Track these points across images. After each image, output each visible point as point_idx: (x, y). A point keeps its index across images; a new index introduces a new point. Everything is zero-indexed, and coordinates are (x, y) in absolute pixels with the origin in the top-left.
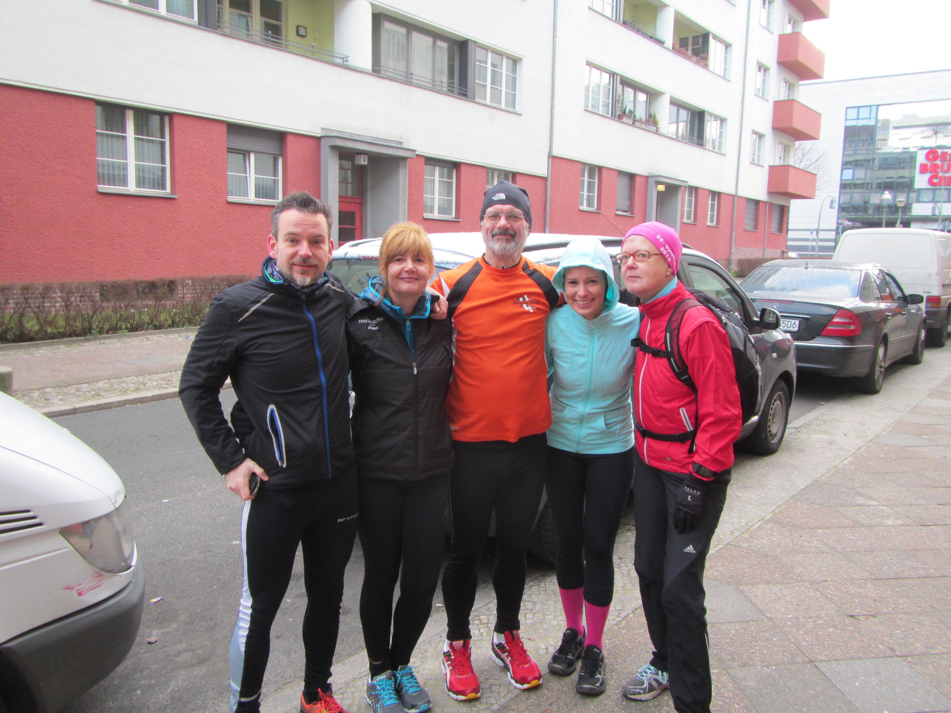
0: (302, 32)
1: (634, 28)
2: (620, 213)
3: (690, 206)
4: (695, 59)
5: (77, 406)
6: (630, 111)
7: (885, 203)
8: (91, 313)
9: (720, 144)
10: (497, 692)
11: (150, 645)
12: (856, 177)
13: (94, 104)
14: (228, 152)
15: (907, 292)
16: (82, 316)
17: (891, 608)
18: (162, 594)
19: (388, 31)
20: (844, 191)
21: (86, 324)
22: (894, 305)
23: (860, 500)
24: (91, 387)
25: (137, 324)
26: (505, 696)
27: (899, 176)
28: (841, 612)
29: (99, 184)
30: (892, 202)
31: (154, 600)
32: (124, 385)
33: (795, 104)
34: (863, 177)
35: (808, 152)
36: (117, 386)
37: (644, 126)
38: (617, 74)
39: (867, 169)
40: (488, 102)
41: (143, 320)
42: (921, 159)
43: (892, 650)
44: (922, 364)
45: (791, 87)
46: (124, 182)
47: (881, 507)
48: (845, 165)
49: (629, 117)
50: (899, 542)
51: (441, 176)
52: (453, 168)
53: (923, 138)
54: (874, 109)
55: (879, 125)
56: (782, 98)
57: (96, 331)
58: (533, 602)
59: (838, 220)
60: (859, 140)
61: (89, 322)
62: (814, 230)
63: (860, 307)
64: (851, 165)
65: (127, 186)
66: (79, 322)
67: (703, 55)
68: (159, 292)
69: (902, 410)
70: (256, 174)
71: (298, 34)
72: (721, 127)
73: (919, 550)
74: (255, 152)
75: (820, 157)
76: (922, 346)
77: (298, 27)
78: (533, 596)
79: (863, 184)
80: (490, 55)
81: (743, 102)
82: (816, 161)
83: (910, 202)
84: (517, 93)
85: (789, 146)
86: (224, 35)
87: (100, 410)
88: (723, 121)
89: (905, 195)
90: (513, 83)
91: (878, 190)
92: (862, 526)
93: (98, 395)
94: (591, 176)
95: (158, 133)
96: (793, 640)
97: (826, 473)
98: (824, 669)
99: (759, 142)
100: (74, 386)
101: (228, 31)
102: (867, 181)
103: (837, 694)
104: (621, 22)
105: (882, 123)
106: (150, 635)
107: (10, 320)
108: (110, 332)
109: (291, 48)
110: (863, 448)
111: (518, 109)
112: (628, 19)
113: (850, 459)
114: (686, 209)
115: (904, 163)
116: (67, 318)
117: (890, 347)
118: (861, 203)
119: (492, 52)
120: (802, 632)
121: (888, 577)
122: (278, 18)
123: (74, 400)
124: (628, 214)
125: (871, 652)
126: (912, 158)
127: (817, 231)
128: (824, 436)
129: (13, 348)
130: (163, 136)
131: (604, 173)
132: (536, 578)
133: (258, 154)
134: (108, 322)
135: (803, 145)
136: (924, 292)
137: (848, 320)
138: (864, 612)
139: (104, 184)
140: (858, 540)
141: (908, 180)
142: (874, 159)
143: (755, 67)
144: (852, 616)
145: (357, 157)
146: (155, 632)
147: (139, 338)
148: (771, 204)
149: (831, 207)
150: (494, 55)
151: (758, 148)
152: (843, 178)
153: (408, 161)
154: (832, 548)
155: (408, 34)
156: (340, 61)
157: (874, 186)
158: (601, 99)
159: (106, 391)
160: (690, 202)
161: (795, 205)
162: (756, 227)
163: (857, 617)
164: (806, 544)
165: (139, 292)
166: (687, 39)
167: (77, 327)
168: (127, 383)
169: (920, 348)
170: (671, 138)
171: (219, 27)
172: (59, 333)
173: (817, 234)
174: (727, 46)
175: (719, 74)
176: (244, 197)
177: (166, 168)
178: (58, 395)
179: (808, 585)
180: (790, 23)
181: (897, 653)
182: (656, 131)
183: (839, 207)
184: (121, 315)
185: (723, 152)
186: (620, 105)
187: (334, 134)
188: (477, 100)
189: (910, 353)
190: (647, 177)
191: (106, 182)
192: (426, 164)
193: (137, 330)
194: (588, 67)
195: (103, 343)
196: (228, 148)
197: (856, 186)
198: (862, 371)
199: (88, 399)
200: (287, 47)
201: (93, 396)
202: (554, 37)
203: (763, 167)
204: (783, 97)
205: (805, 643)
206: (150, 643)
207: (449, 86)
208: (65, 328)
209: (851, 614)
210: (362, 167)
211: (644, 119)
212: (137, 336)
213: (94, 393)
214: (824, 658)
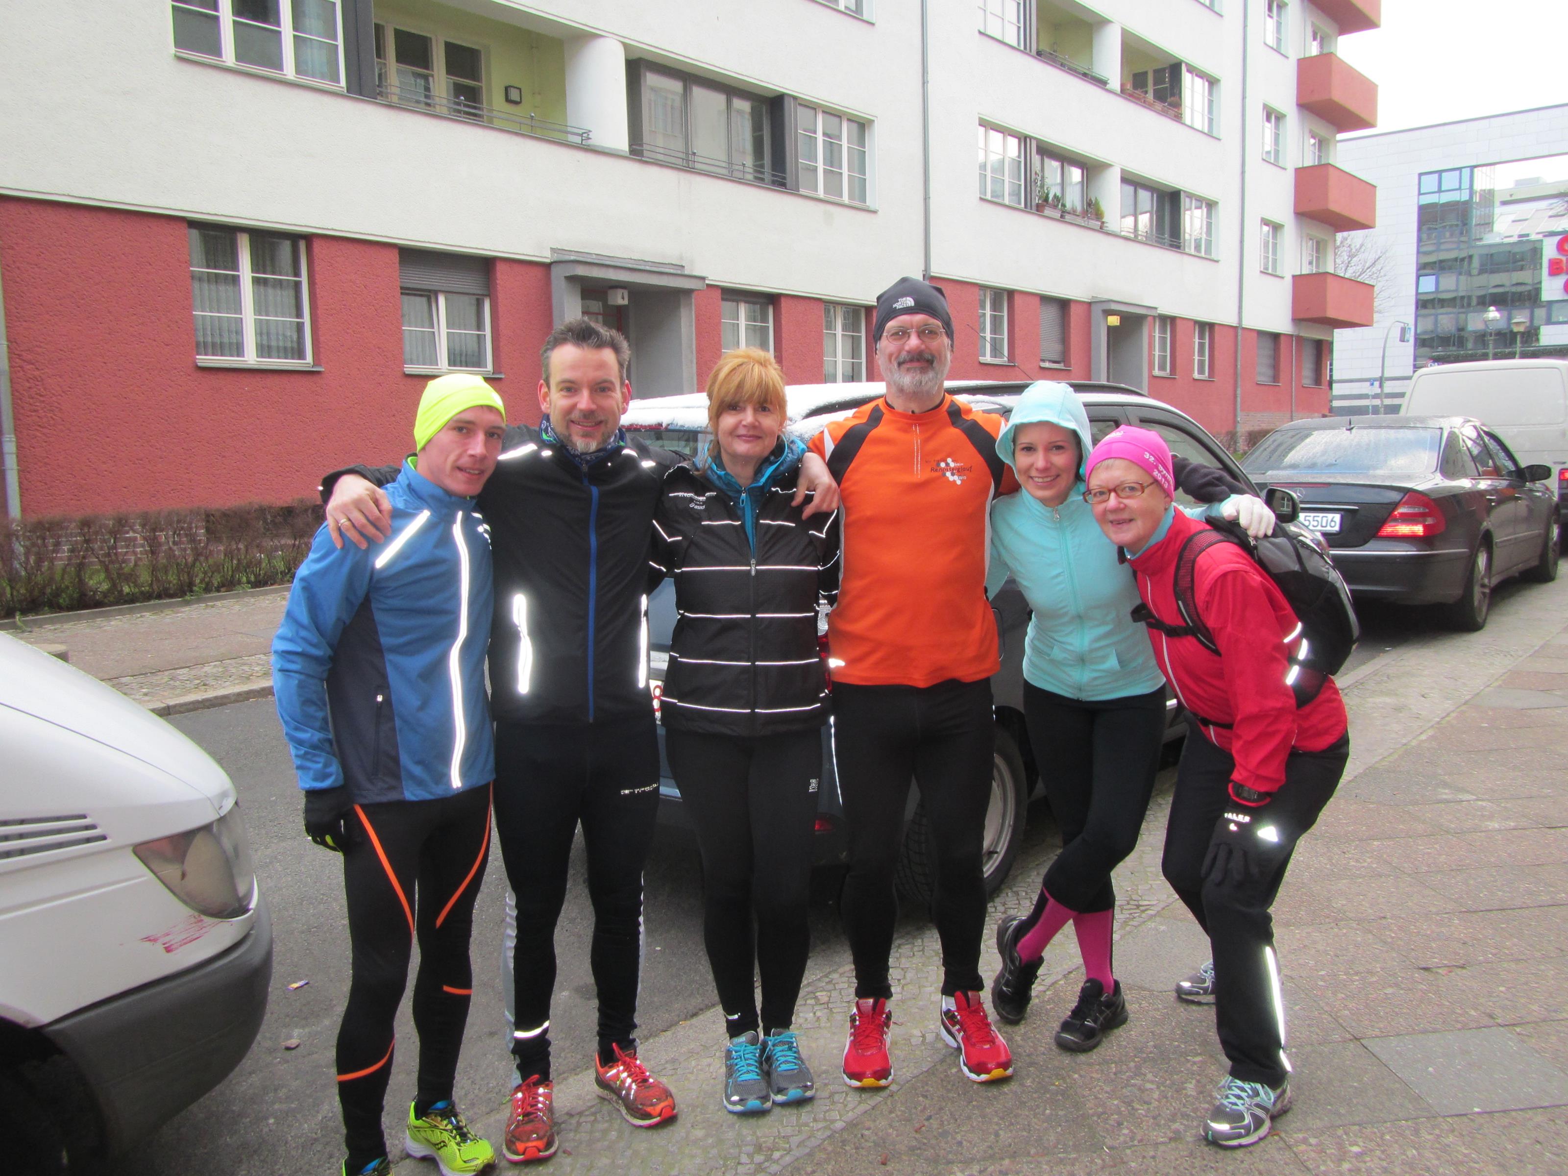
0: (514, 95)
1: (1054, 61)
2: (1047, 365)
3: (1163, 348)
4: (1159, 106)
5: (172, 703)
6: (1055, 196)
7: (1492, 327)
8: (190, 560)
9: (1209, 243)
10: (842, 1103)
11: (289, 1052)
12: (1441, 288)
13: (186, 225)
14: (402, 294)
15: (1523, 464)
16: (178, 564)
17: (1491, 954)
18: (307, 975)
19: (653, 89)
20: (1423, 312)
21: (185, 578)
22: (1502, 484)
23: (1445, 794)
24: (193, 672)
25: (265, 574)
26: (854, 1108)
27: (1514, 282)
28: (1408, 962)
29: (198, 354)
30: (1505, 326)
31: (295, 985)
32: (246, 668)
33: (1331, 170)
34: (1453, 287)
35: (1358, 251)
36: (234, 670)
37: (1079, 221)
38: (1031, 138)
39: (1460, 274)
40: (821, 193)
41: (274, 567)
42: (1550, 250)
43: (1491, 1016)
44: (1557, 581)
45: (1322, 144)
46: (239, 350)
47: (1480, 803)
48: (1423, 269)
49: (1055, 207)
50: (1509, 854)
51: (751, 318)
52: (768, 304)
53: (1551, 217)
54: (1466, 173)
55: (1476, 199)
56: (1308, 163)
57: (200, 588)
58: (902, 969)
59: (1415, 360)
60: (1444, 227)
61: (189, 573)
62: (1375, 380)
63: (1444, 488)
64: (1433, 269)
65: (243, 356)
66: (173, 574)
67: (1172, 98)
68: (299, 522)
69: (1520, 653)
70: (448, 328)
71: (508, 100)
72: (1209, 215)
73: (1543, 865)
74: (445, 292)
75: (1379, 258)
76: (1554, 551)
77: (507, 89)
78: (903, 960)
79: (1454, 299)
80: (820, 118)
81: (1243, 173)
82: (1374, 264)
83: (1536, 323)
84: (867, 177)
85: (1325, 242)
86: (390, 106)
87: (209, 708)
88: (1210, 205)
89: (1527, 312)
90: (860, 161)
91: (1479, 307)
92: (1447, 832)
93: (205, 685)
94: (996, 307)
95: (290, 270)
96: (1326, 1008)
97: (1391, 754)
98: (1376, 1050)
99: (1275, 237)
100: (167, 673)
101: (395, 99)
102: (1461, 294)
103: (1397, 1085)
104: (1034, 52)
105: (1481, 196)
106: (290, 1037)
107: (63, 575)
108: (222, 589)
109: (497, 123)
110: (1453, 715)
111: (870, 203)
112: (1043, 47)
113: (1430, 732)
114: (1157, 353)
115: (1522, 260)
116: (154, 569)
117: (1496, 551)
118: (1453, 330)
119: (824, 112)
120: (1343, 996)
121: (1488, 908)
122: (474, 74)
123: (165, 694)
124: (1060, 366)
125: (1458, 1021)
126: (1536, 251)
127: (1381, 380)
128: (1388, 700)
129: (68, 620)
130: (297, 273)
131: (1018, 300)
132: (908, 933)
133: (450, 296)
134: (219, 572)
135: (1349, 242)
136: (1555, 463)
137: (1421, 510)
138: (1445, 962)
139: (206, 355)
140: (1440, 855)
141: (1529, 288)
142: (1470, 257)
143: (1261, 115)
144: (1426, 969)
145: (611, 293)
146: (296, 1032)
147: (270, 597)
148: (1299, 339)
149: (1402, 340)
150: (827, 117)
151: (1271, 247)
152: (1420, 291)
153: (694, 295)
154: (1396, 867)
155: (686, 94)
156: (577, 140)
157: (1474, 302)
158: (1007, 179)
159: (216, 678)
160: (1163, 340)
161: (1341, 338)
162: (1276, 378)
163: (1434, 970)
164: (1352, 863)
165: (267, 524)
166: (1145, 74)
167: (170, 582)
168: (251, 665)
169: (1551, 555)
170: (1126, 239)
171: (381, 94)
172: (142, 593)
173: (1381, 386)
174: (1212, 82)
175: (1200, 129)
176: (431, 365)
177: (303, 323)
178: (142, 687)
179: (1355, 925)
180: (1315, 39)
181: (1499, 1021)
182: (1101, 228)
183: (1416, 339)
184: (239, 560)
185: (1214, 256)
186: (1038, 189)
187: (572, 258)
188: (802, 191)
189: (1535, 563)
190: (1089, 304)
191: (210, 350)
192: (723, 299)
193: (265, 584)
194: (982, 129)
195: (212, 607)
196: (402, 288)
197: (1442, 303)
198: (1451, 593)
199: (189, 692)
200: (491, 121)
201: (197, 687)
202: (924, 83)
203: (1282, 278)
204: (1309, 161)
205: (1347, 1012)
206: (288, 1049)
207: (756, 171)
208: (151, 585)
209: (1425, 966)
210: (620, 308)
211: (1079, 209)
212: (266, 593)
213: (198, 681)
214: (1377, 1032)
